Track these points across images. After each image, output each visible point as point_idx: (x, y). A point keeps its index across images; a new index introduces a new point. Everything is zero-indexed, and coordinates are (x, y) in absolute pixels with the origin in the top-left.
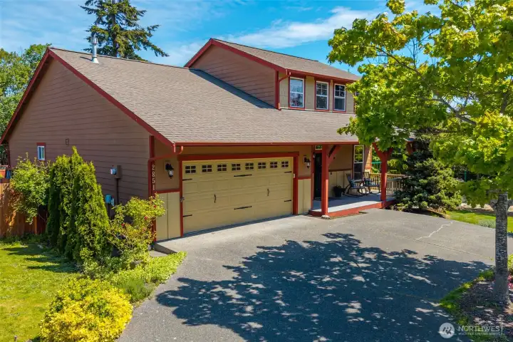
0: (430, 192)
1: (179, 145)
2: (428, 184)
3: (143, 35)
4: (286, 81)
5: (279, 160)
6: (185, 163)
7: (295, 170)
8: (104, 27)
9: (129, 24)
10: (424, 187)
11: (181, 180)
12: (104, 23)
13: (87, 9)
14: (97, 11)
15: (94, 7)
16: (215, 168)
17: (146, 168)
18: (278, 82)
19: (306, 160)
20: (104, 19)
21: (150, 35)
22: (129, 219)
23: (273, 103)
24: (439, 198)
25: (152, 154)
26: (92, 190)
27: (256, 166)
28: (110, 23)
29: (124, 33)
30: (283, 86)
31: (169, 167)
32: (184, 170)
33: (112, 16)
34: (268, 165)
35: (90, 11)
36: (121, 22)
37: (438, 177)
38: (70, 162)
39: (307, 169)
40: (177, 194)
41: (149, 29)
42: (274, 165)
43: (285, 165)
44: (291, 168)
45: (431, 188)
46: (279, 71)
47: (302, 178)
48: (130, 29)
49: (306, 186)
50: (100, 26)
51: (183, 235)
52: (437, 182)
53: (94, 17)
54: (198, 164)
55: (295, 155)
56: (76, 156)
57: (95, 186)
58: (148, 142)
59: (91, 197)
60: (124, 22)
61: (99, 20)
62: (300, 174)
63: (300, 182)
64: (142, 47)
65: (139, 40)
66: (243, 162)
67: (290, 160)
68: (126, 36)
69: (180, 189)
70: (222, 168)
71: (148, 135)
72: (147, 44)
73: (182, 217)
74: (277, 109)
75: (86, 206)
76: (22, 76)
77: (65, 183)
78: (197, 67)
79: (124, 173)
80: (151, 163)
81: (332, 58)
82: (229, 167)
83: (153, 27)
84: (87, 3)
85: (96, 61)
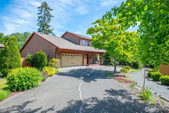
0: (110, 62)
1: (61, 49)
2: (109, 61)
3: (51, 31)
4: (82, 40)
5: (80, 55)
6: (62, 54)
7: (83, 57)
8: (42, 29)
9: (47, 28)
10: (108, 61)
11: (61, 57)
12: (41, 28)
13: (38, 25)
14: (40, 25)
15: (39, 24)
16: (67, 55)
17: (55, 54)
18: (80, 40)
19: (85, 55)
20: (42, 27)
21: (52, 31)
22: (52, 62)
23: (79, 44)
24: (111, 63)
25: (56, 51)
26: (45, 57)
27: (75, 55)
28: (43, 28)
29: (46, 30)
30: (81, 41)
31: (59, 54)
32: (62, 55)
33: (44, 26)
34: (78, 56)
35: (39, 25)
36: (45, 28)
37: (111, 59)
38: (40, 52)
39: (86, 57)
40: (60, 59)
41: (52, 30)
42: (79, 56)
43: (81, 56)
44: (82, 56)
45: (110, 61)
46: (80, 38)
47: (85, 58)
48: (47, 29)
49: (85, 60)
50: (41, 29)
51: (61, 67)
52: (111, 60)
53: (39, 26)
54: (64, 54)
55: (83, 54)
56: (41, 52)
57: (46, 56)
58: (55, 49)
59: (45, 58)
60: (46, 28)
61: (40, 27)
62: (84, 58)
63: (84, 59)
64: (50, 34)
65: (49, 32)
66: (73, 54)
67: (82, 55)
68: (46, 31)
69: (61, 58)
70: (69, 55)
71: (55, 47)
72: (51, 33)
73: (61, 64)
74: (80, 45)
75: (44, 60)
76: (23, 38)
77: (39, 56)
78: (64, 37)
79: (50, 55)
80: (56, 53)
81: (87, 33)
82: (70, 55)
83: (53, 29)
84: (38, 24)
85: (43, 35)
